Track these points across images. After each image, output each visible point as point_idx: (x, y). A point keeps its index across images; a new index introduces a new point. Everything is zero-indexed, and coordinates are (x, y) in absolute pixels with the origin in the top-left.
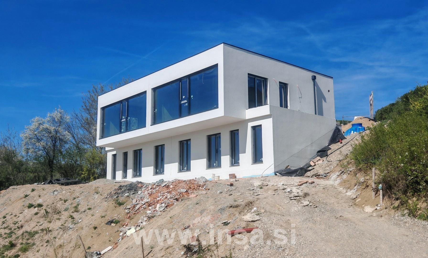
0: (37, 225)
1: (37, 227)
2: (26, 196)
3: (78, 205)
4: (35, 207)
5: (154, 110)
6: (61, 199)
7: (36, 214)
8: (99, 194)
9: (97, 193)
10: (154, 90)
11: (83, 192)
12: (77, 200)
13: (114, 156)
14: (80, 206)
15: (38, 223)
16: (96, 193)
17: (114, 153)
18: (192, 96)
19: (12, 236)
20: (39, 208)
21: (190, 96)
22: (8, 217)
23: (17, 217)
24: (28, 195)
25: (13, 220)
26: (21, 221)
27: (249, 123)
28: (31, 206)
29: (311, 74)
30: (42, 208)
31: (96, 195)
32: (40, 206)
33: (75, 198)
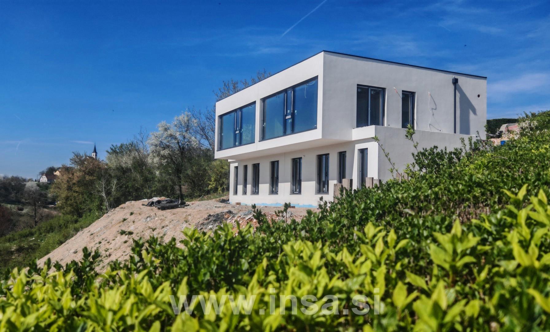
0: (122, 255)
1: (122, 257)
2: (125, 220)
3: (165, 235)
4: (126, 235)
5: (263, 124)
6: (150, 228)
7: (126, 242)
8: (188, 223)
9: (187, 222)
10: (264, 100)
11: (173, 220)
12: (165, 229)
13: (236, 168)
14: (166, 236)
15: (124, 252)
16: (185, 222)
17: (236, 165)
18: (296, 111)
19: (99, 264)
20: (130, 236)
21: (294, 111)
22: (103, 242)
23: (110, 243)
24: (126, 218)
25: (106, 247)
26: (111, 249)
27: (356, 145)
28: (123, 233)
29: (451, 77)
30: (132, 236)
31: (185, 224)
32: (131, 233)
33: (163, 227)
